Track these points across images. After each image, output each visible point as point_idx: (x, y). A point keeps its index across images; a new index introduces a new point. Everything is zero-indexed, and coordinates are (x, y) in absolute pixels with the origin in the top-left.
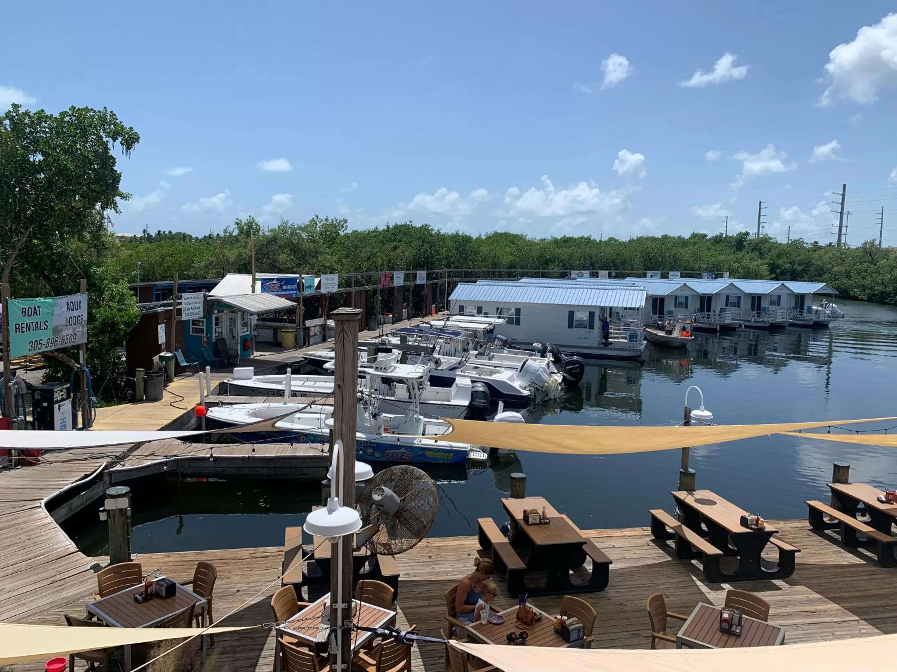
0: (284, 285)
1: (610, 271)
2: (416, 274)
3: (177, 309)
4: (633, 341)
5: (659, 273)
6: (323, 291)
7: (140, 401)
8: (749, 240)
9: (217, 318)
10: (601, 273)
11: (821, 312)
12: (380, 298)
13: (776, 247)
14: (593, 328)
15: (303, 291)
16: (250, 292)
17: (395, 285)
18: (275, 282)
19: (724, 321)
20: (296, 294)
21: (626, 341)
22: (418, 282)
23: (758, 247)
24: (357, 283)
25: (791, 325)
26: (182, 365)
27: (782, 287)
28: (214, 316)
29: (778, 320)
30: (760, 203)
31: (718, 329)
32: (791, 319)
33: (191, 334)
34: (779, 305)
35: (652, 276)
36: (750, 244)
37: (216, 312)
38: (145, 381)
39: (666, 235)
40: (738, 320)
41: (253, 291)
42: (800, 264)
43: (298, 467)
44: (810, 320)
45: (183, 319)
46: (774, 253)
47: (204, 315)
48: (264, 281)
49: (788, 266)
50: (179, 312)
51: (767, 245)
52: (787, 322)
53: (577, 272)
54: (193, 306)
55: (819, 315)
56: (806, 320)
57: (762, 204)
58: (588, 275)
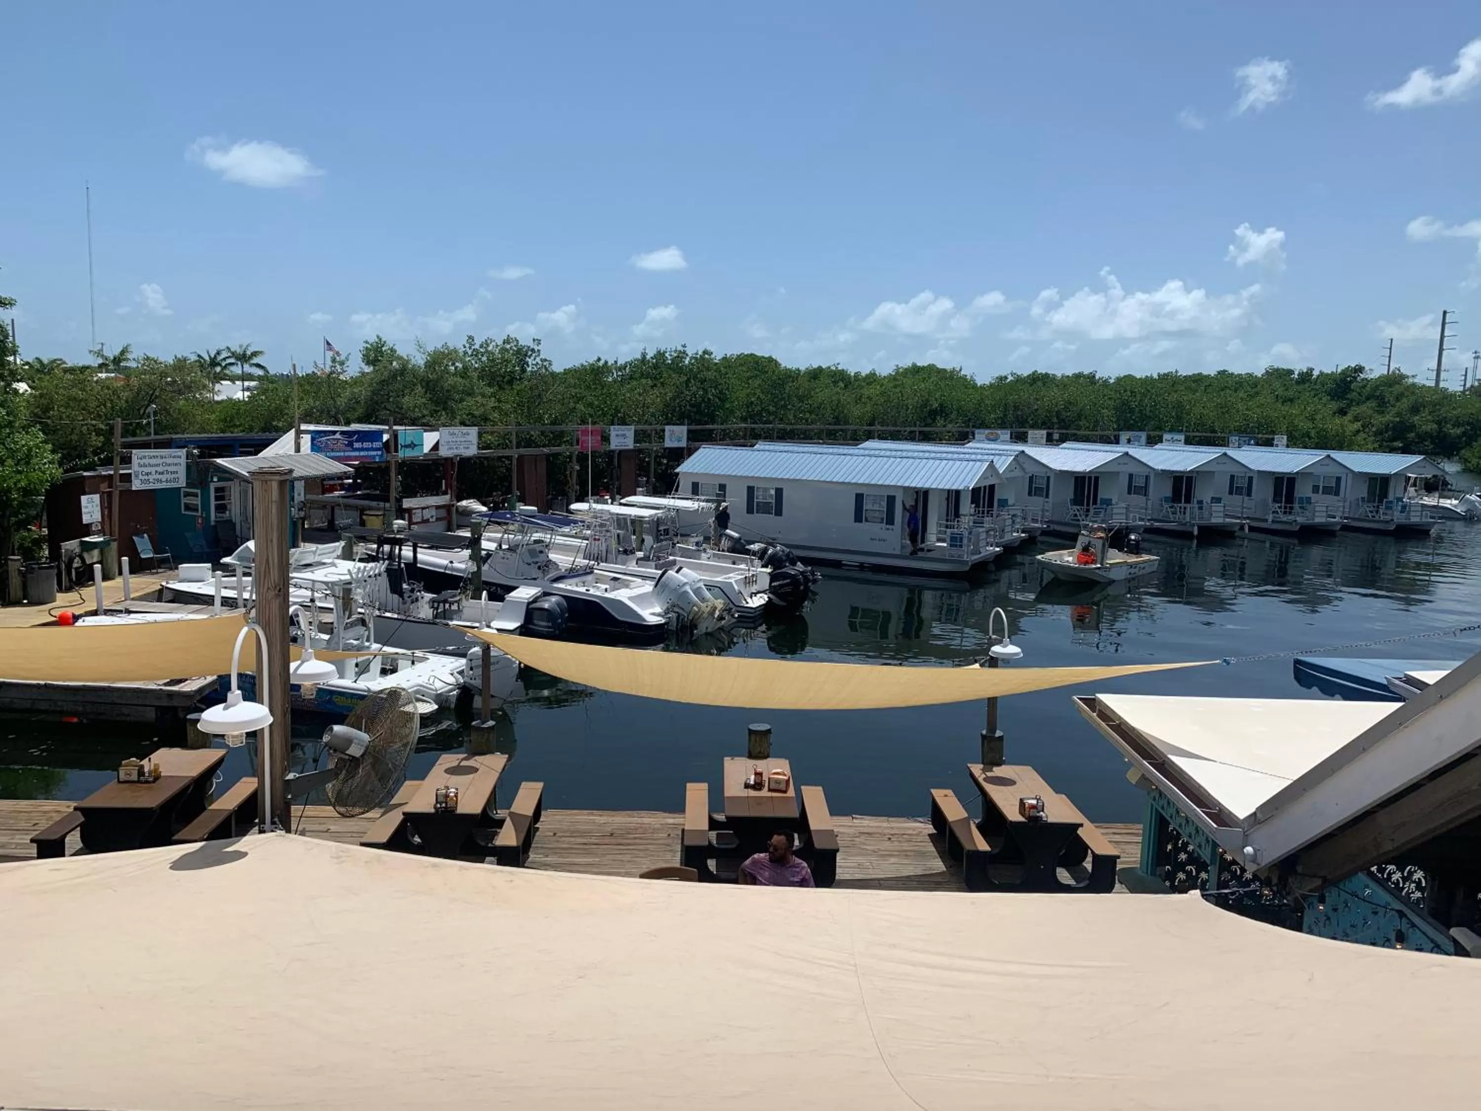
0: (357, 441)
1: (1051, 431)
2: (664, 431)
3: (121, 475)
4: (956, 546)
5: (1143, 436)
6: (444, 452)
7: (17, 603)
8: (1363, 380)
9: (217, 490)
10: (1031, 433)
11: (1412, 509)
12: (577, 468)
13: (1413, 393)
14: (893, 524)
15: (396, 451)
16: (292, 452)
17: (613, 447)
18: (338, 436)
19: (1209, 519)
20: (382, 456)
21: (945, 545)
22: (668, 444)
23: (1378, 394)
24: (529, 443)
25: (1345, 528)
26: (143, 556)
27: (1327, 461)
28: (212, 487)
29: (1317, 520)
30: (1445, 313)
31: (1196, 532)
32: (1346, 518)
33: (183, 512)
34: (1337, 494)
35: (1129, 441)
36: (1364, 387)
37: (215, 479)
38: (23, 575)
39: (1225, 371)
40: (1239, 518)
41: (298, 450)
42: (1457, 424)
43: (116, 704)
44: (1387, 522)
45: (134, 488)
46: (1405, 404)
47: (187, 483)
48: (315, 435)
49: (1432, 427)
50: (127, 478)
51: (1397, 389)
52: (1337, 523)
53: (987, 431)
54: (160, 469)
55: (1409, 512)
56: (1382, 521)
57: (1448, 315)
58: (1007, 437)
